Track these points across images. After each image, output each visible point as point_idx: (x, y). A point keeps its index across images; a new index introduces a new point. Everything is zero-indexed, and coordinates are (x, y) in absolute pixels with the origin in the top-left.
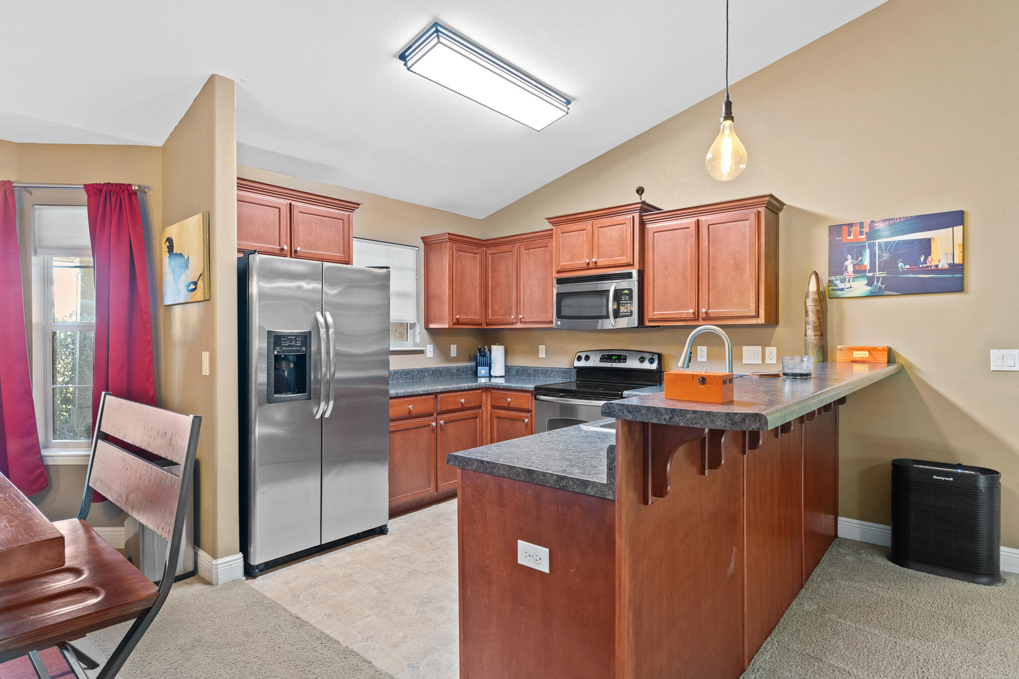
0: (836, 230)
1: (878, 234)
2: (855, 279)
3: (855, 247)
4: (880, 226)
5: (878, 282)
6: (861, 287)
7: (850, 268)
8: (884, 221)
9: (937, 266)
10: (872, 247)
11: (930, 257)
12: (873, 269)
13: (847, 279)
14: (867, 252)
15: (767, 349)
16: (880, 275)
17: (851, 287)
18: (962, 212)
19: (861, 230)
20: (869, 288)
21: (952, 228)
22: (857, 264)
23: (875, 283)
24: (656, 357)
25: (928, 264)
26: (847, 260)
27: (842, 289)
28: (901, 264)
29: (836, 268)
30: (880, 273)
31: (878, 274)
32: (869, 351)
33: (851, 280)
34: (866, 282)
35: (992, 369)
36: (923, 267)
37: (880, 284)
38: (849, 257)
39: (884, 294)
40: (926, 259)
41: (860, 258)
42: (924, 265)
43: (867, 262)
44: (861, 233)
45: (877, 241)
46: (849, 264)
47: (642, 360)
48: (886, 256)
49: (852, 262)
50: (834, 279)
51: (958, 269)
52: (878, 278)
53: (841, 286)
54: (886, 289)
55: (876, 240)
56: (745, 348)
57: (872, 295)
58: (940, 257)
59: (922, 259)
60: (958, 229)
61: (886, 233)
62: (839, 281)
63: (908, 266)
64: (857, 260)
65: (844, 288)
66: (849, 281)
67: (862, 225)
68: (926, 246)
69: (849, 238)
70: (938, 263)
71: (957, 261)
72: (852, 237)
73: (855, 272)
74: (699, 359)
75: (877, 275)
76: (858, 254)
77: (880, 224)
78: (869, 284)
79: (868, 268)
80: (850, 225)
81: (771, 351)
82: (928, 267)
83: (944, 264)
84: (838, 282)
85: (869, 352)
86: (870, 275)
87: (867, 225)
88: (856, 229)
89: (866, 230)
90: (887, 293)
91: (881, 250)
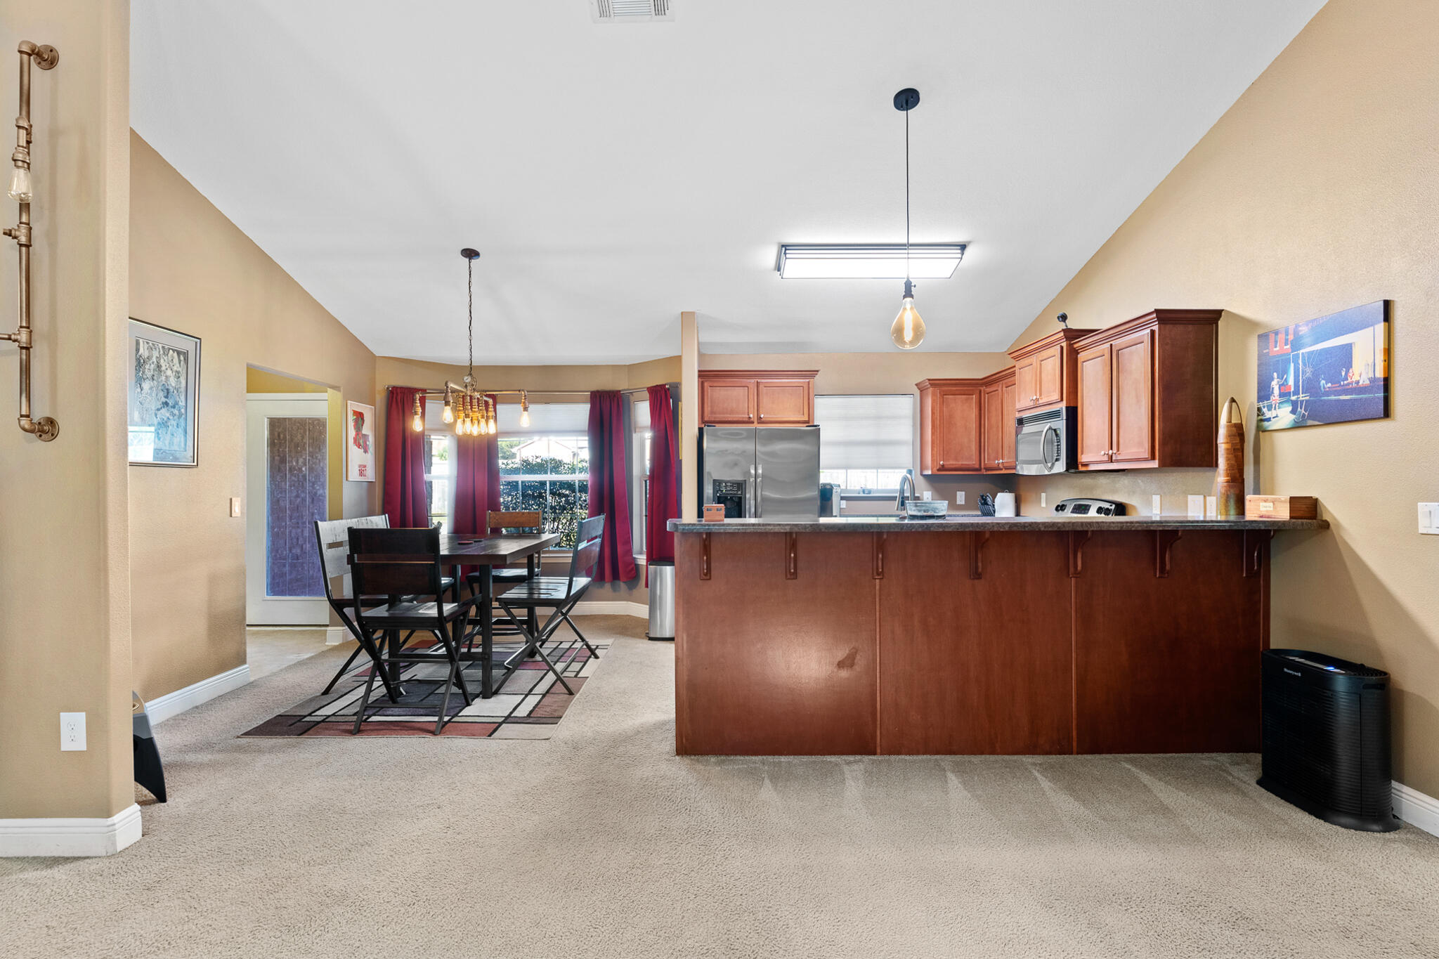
0: (1263, 340)
1: (1302, 341)
2: (1281, 405)
3: (1280, 362)
4: (1304, 331)
5: (1301, 408)
6: (1286, 415)
7: (1276, 392)
8: (1308, 323)
9: (1358, 382)
10: (1296, 357)
11: (1351, 371)
12: (1296, 391)
13: (1274, 406)
14: (1292, 365)
15: (1208, 498)
16: (1304, 398)
17: (1277, 417)
19: (1287, 337)
20: (1293, 417)
22: (1283, 384)
23: (1299, 409)
25: (1349, 380)
26: (1273, 379)
27: (1269, 420)
28: (1323, 382)
30: (1304, 395)
31: (1302, 397)
33: (1277, 407)
34: (1290, 408)
35: (1417, 532)
36: (1344, 385)
37: (1303, 412)
38: (1275, 374)
39: (1308, 424)
40: (1347, 373)
41: (1285, 376)
42: (1345, 382)
43: (1291, 382)
44: (1286, 342)
45: (1301, 352)
46: (1275, 385)
48: (1309, 372)
49: (1278, 382)
50: (1262, 406)
51: (1379, 385)
52: (1302, 402)
54: (1310, 417)
55: (1300, 349)
56: (1190, 497)
57: (1297, 426)
58: (1361, 370)
59: (1343, 374)
61: (1309, 340)
62: (1266, 408)
63: (1329, 385)
64: (1282, 379)
65: (1270, 418)
66: (1275, 409)
67: (1287, 330)
68: (1347, 355)
69: (1275, 349)
70: (1359, 378)
71: (1378, 375)
72: (1278, 349)
73: (1281, 395)
75: (1301, 399)
76: (1283, 373)
77: (1304, 328)
78: (1293, 412)
79: (1292, 389)
80: (1276, 333)
81: (1212, 502)
82: (1348, 384)
83: (1365, 380)
86: (1294, 398)
87: (1291, 331)
88: (1281, 337)
89: (1291, 337)
90: (1310, 422)
91: (1304, 364)
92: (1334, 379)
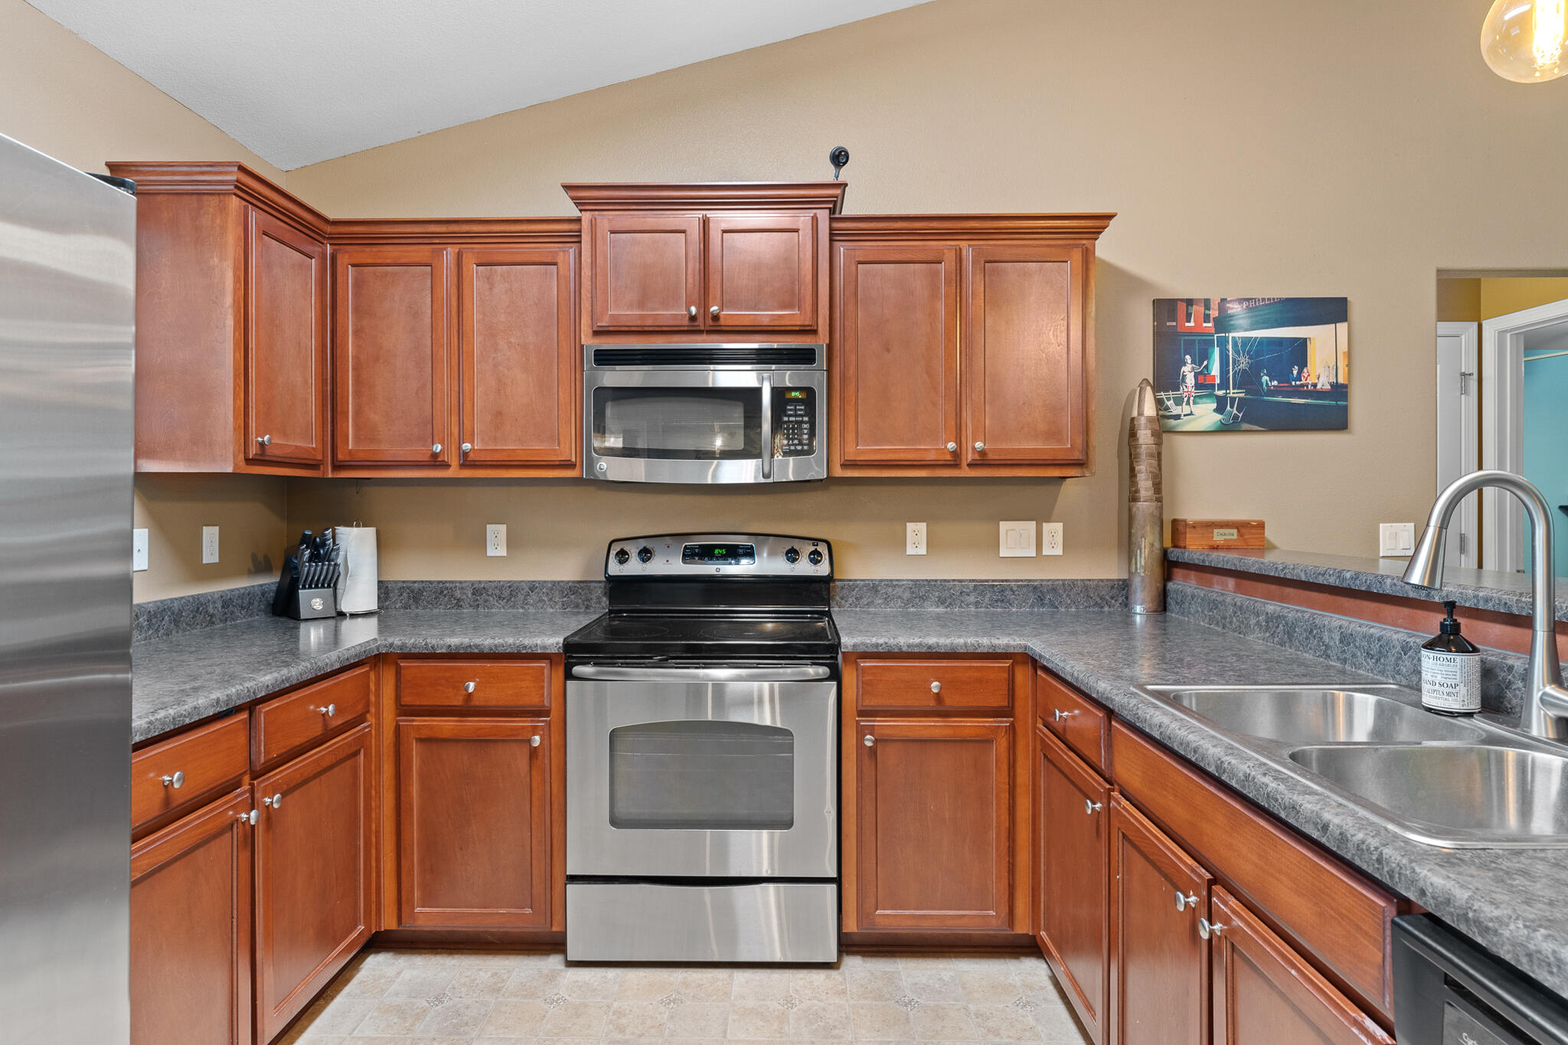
0: (1166, 308)
1: (1232, 323)
2: (1198, 400)
3: (1197, 341)
4: (1235, 309)
5: (1232, 407)
6: (1204, 414)
7: (1190, 380)
8: (1241, 301)
9: (1315, 385)
10: (1223, 343)
11: (1305, 370)
12: (1224, 385)
13: (1186, 399)
14: (1217, 350)
15: (1045, 526)
16: (1235, 395)
17: (1191, 414)
18: (1345, 299)
19: (1207, 312)
20: (1219, 417)
21: (1334, 325)
22: (1201, 373)
23: (1228, 408)
24: (823, 549)
25: (1303, 381)
26: (1185, 364)
27: (1177, 417)
28: (1265, 379)
29: (1165, 379)
30: (1236, 391)
31: (1232, 392)
32: (1237, 528)
33: (1191, 402)
34: (1214, 406)
35: (1381, 555)
36: (1296, 386)
37: (1235, 411)
38: (1188, 358)
39: (1242, 429)
40: (1300, 372)
41: (1205, 363)
42: (1298, 383)
43: (1215, 370)
44: (1207, 318)
45: (1231, 335)
46: (1188, 371)
47: (792, 555)
48: (1244, 363)
49: (1193, 368)
50: (1164, 397)
51: (1340, 391)
52: (1233, 399)
53: (1176, 410)
54: (1244, 420)
55: (1229, 332)
56: (1004, 526)
57: (1224, 429)
58: (1319, 372)
59: (1295, 372)
60: (1342, 327)
61: (1242, 322)
62: (1172, 401)
63: (1275, 383)
64: (1200, 366)
65: (1180, 415)
66: (1188, 403)
67: (1207, 303)
68: (1299, 351)
69: (1187, 324)
70: (1317, 381)
71: (1341, 381)
72: (1192, 324)
73: (1198, 386)
74: (910, 550)
75: (1231, 395)
76: (1203, 356)
77: (1235, 306)
78: (1217, 410)
79: (1218, 381)
80: (1190, 302)
81: (1054, 531)
82: (1302, 386)
83: (1324, 384)
84: (1170, 403)
85: (1238, 531)
86: (1221, 393)
87: (1214, 305)
88: (1198, 310)
89: (1214, 313)
90: (1245, 426)
91: (1237, 352)
92: (1283, 376)
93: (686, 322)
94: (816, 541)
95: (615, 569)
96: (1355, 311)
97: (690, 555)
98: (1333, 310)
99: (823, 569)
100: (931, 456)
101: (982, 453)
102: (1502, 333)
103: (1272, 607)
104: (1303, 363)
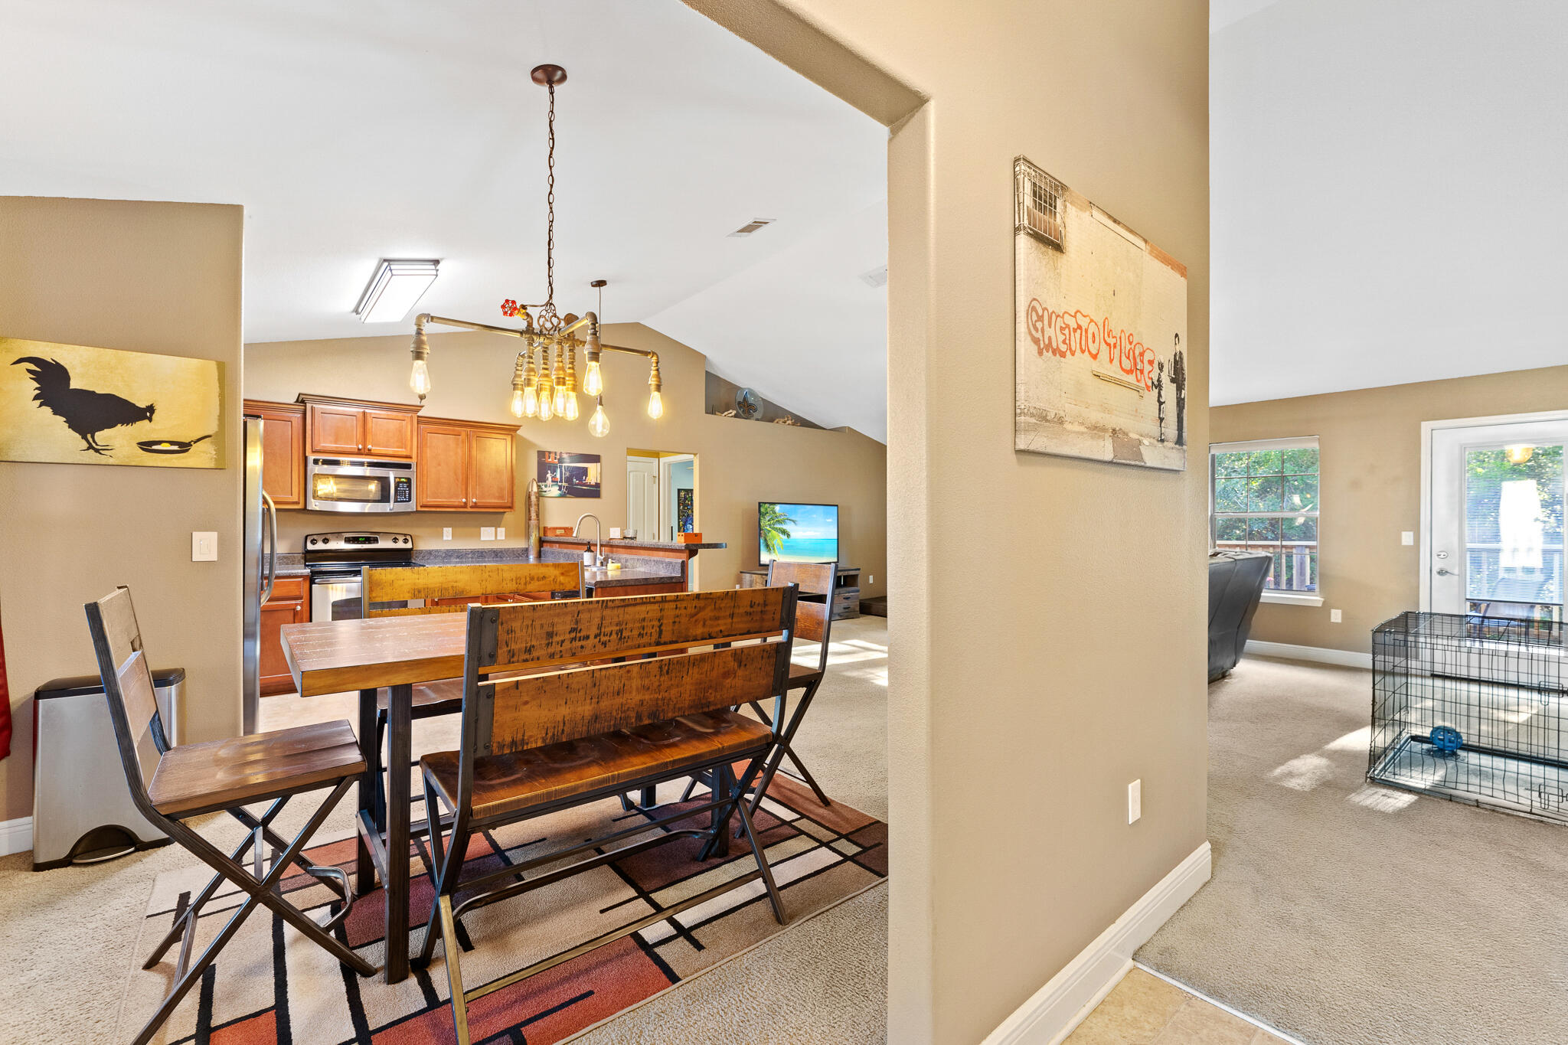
0: (542, 454)
1: (564, 460)
2: (552, 486)
3: (552, 466)
4: (565, 456)
6: (554, 491)
7: (550, 479)
8: (567, 453)
9: (590, 483)
10: (561, 467)
12: (561, 481)
13: (548, 485)
14: (559, 470)
15: (498, 529)
18: (599, 456)
19: (555, 456)
20: (559, 492)
21: (596, 463)
22: (553, 476)
23: (563, 489)
24: (409, 538)
25: (586, 481)
27: (545, 491)
28: (575, 480)
29: (542, 478)
31: (564, 484)
33: (550, 486)
34: (558, 488)
36: (584, 483)
37: (565, 490)
38: (549, 472)
41: (555, 473)
43: (558, 476)
44: (555, 458)
45: (563, 465)
46: (549, 476)
47: (395, 540)
48: (568, 474)
49: (551, 475)
50: (541, 484)
51: (598, 485)
52: (564, 486)
53: (545, 489)
54: (568, 493)
55: (563, 463)
56: (482, 529)
57: (562, 496)
58: (592, 478)
59: (584, 478)
60: (599, 464)
61: (568, 461)
63: (578, 481)
64: (553, 474)
65: (548, 491)
67: (556, 453)
68: (585, 471)
69: (549, 460)
70: (591, 481)
71: (598, 482)
73: (552, 481)
74: (445, 538)
76: (554, 471)
78: (560, 490)
79: (559, 480)
80: (550, 453)
81: (501, 531)
82: (586, 483)
83: (593, 483)
84: (543, 487)
85: (563, 529)
86: (560, 484)
87: (558, 454)
88: (552, 455)
89: (558, 457)
90: (568, 495)
91: (565, 470)
92: (580, 479)
93: (356, 451)
94: (405, 535)
95: (310, 547)
96: (603, 459)
97: (348, 540)
98: (595, 459)
99: (409, 545)
100: (456, 504)
101: (475, 503)
102: (665, 463)
103: (565, 551)
104: (586, 476)
